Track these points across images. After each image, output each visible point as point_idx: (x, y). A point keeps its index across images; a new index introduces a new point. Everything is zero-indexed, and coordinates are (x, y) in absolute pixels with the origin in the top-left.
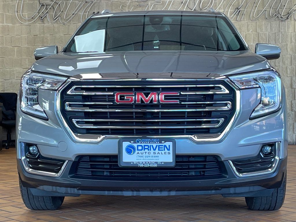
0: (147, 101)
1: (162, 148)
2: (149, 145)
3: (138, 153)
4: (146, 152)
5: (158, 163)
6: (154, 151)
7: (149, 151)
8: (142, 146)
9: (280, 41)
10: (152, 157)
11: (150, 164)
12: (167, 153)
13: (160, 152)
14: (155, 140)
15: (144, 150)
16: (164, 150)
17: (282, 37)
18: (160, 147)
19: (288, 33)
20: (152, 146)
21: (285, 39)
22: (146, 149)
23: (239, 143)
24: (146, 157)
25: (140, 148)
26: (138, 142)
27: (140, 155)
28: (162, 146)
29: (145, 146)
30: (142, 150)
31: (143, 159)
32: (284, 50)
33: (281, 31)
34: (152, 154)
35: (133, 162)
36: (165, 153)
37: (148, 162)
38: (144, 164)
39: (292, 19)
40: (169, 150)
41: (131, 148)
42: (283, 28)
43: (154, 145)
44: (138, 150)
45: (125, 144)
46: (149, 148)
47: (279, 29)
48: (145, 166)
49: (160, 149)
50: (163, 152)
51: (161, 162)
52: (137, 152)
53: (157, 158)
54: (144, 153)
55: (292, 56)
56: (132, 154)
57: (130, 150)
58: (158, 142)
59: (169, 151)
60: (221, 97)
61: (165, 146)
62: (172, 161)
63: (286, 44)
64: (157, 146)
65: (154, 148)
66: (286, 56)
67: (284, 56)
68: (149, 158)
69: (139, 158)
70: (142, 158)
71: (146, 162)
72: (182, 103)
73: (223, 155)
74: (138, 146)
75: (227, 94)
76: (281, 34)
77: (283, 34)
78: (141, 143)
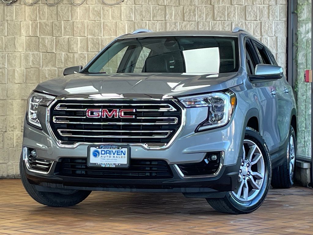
0: (110, 116)
1: (120, 153)
2: (110, 150)
3: (102, 157)
4: (107, 156)
5: (116, 165)
6: (114, 155)
7: (110, 155)
8: (104, 151)
9: (5, 32)
10: (112, 159)
11: (110, 165)
12: (123, 157)
13: (118, 156)
14: (114, 146)
15: (106, 154)
16: (121, 155)
17: (8, 27)
18: (118, 152)
19: (16, 22)
20: (112, 151)
21: (11, 30)
22: (108, 153)
23: (183, 151)
24: (107, 159)
25: (103, 152)
26: (102, 148)
27: (103, 158)
28: (120, 151)
29: (107, 151)
30: (104, 154)
31: (106, 161)
32: (11, 46)
33: (7, 19)
34: (112, 158)
35: (97, 163)
36: (122, 157)
37: (109, 164)
38: (105, 165)
39: (22, 3)
40: (124, 154)
41: (97, 152)
42: (8, 15)
43: (114, 150)
44: (102, 154)
45: (92, 149)
46: (110, 153)
47: (4, 16)
48: (106, 166)
49: (118, 154)
50: (120, 156)
51: (119, 164)
52: (101, 155)
53: (116, 161)
54: (106, 157)
55: (22, 54)
56: (97, 157)
57: (96, 154)
58: (117, 148)
59: (124, 156)
60: (170, 114)
61: (122, 151)
62: (126, 163)
63: (14, 37)
64: (116, 151)
65: (114, 153)
66: (13, 54)
67: (11, 53)
68: (109, 160)
69: (102, 160)
70: (104, 160)
71: (107, 164)
72: (137, 118)
73: (169, 160)
74: (102, 151)
75: (175, 111)
76: (6, 23)
77: (9, 23)
78: (104, 149)
